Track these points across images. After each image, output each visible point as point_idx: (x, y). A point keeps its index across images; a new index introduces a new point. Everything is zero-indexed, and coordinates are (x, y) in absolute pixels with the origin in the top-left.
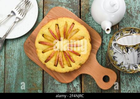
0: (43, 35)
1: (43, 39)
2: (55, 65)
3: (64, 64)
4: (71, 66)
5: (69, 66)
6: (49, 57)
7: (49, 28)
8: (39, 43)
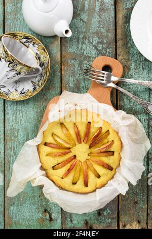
0: (74, 184)
1: (81, 182)
2: (113, 155)
3: (108, 142)
4: (108, 131)
5: (109, 134)
6: (103, 166)
7: (62, 178)
8: (87, 186)
